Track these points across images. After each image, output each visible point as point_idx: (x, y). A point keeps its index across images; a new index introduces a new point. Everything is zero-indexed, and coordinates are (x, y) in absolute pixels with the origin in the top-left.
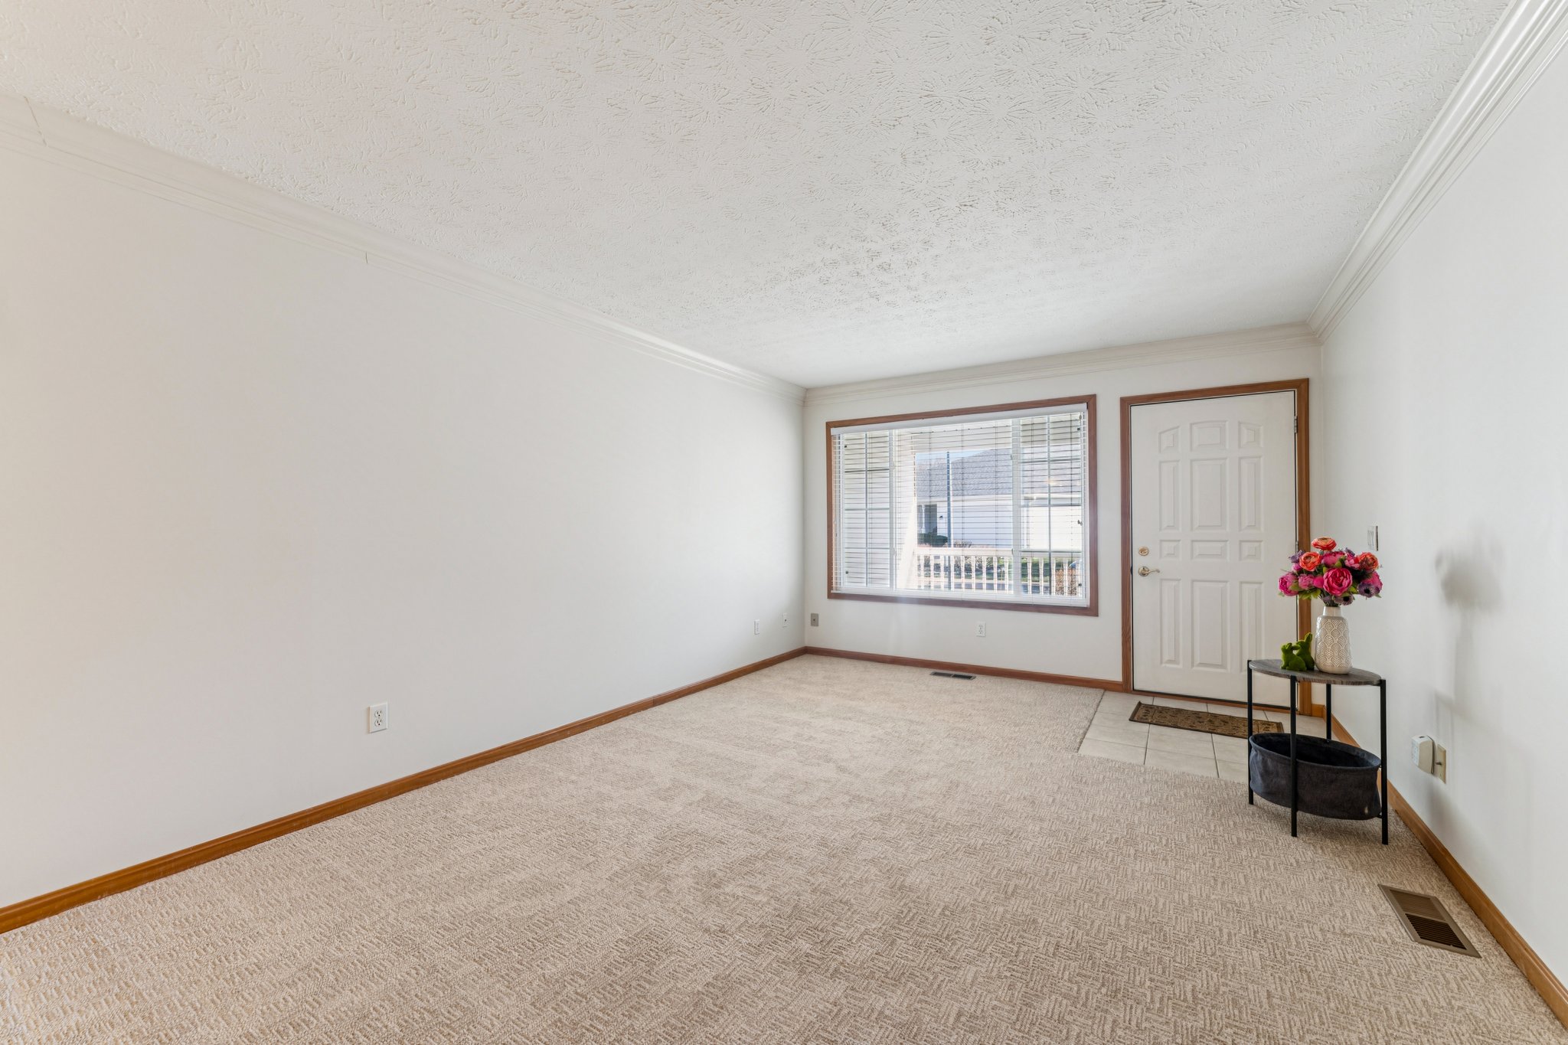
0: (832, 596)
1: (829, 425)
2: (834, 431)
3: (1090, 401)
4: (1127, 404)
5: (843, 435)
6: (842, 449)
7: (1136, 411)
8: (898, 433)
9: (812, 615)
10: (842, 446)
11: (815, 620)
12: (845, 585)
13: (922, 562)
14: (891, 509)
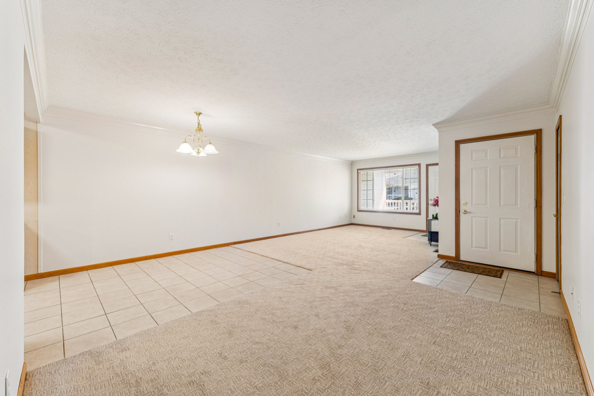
0: (358, 211)
1: (358, 170)
2: (359, 171)
3: (419, 165)
4: (427, 166)
5: (362, 172)
6: (361, 176)
7: (430, 167)
8: (376, 172)
9: (354, 216)
10: (361, 175)
11: (354, 217)
12: (362, 208)
13: (388, 204)
14: (373, 190)
